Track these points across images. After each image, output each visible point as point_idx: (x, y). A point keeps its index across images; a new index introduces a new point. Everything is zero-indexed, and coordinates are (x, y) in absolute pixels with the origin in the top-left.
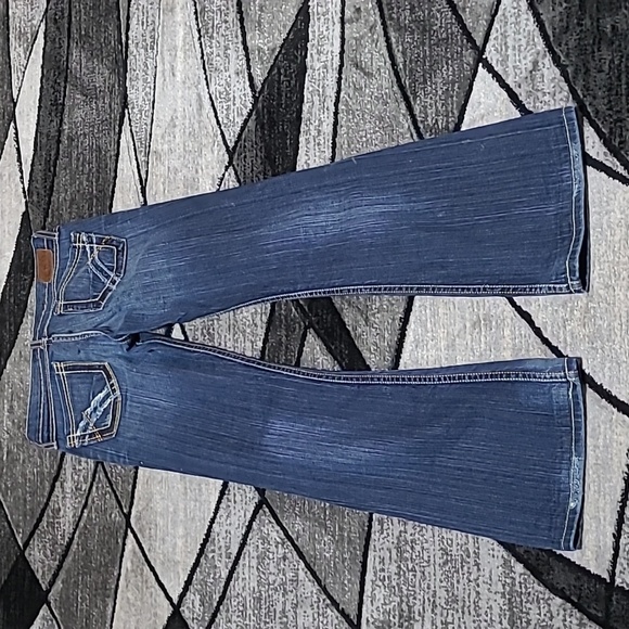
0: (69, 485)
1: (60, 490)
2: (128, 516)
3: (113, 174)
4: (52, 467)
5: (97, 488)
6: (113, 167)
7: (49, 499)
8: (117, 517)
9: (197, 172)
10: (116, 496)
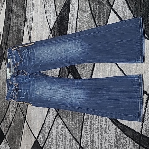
0: (11, 110)
1: (9, 111)
2: (25, 117)
3: (23, 35)
4: (7, 105)
5: (18, 110)
6: (23, 33)
7: (6, 113)
8: (23, 118)
9: (43, 35)
10: (22, 112)
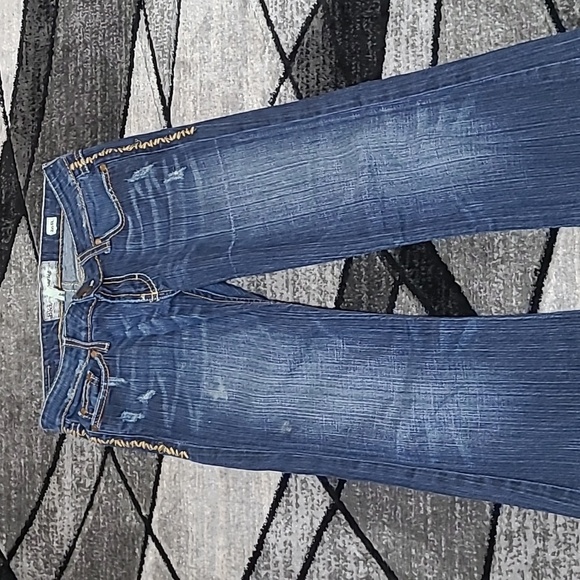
0: (68, 480)
1: (56, 485)
2: (148, 520)
3: (124, 92)
4: (45, 457)
5: (106, 484)
6: (124, 82)
7: (41, 497)
8: (132, 519)
9: (240, 86)
10: (132, 494)
